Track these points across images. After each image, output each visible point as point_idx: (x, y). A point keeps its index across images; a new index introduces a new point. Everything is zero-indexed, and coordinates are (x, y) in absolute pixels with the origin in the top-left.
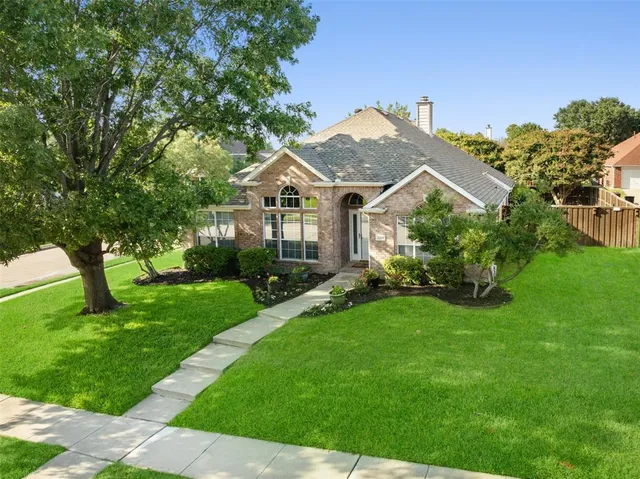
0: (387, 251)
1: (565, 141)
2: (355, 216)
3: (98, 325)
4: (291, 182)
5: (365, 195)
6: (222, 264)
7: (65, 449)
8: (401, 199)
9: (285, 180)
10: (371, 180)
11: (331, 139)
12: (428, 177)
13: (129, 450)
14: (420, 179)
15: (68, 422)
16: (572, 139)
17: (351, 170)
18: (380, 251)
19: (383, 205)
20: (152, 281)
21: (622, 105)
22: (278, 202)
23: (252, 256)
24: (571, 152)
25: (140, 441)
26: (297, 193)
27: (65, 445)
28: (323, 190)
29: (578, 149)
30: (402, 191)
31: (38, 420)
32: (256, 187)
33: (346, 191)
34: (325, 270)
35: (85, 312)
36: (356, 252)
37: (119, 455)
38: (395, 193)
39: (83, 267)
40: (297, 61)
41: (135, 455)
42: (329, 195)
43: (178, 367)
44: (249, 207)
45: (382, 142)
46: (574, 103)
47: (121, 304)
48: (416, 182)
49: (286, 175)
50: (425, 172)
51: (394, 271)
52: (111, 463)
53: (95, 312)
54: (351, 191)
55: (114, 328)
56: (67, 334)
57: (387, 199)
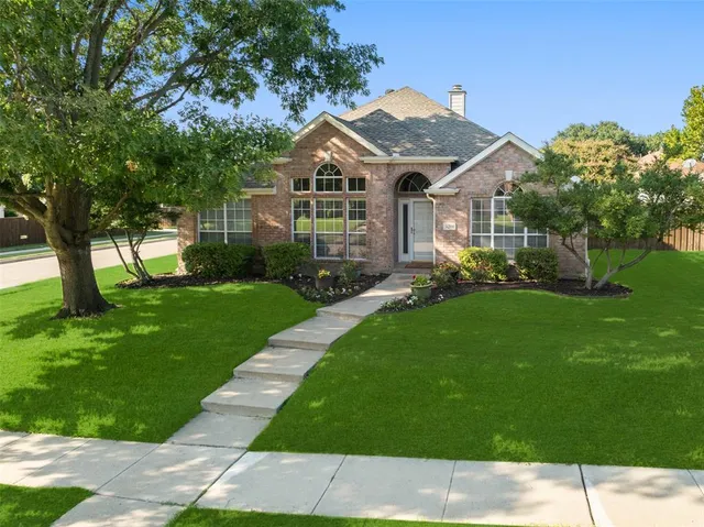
0: (459, 243)
1: (593, 151)
2: (406, 207)
3: (90, 331)
4: (333, 158)
5: (429, 174)
6: (240, 262)
7: (90, 494)
8: (477, 178)
9: (324, 155)
10: (437, 154)
11: (372, 114)
12: (511, 150)
13: (203, 488)
14: (502, 152)
15: (79, 456)
16: (599, 150)
17: (409, 146)
18: (450, 243)
19: (454, 185)
20: (143, 285)
21: (622, 129)
22: (313, 185)
23: (282, 252)
24: (601, 163)
25: (216, 473)
26: (338, 173)
27: (89, 487)
28: (374, 167)
29: (606, 160)
30: (479, 167)
31: (26, 456)
32: (284, 165)
33: (403, 170)
34: (375, 270)
35: (64, 314)
36: (406, 251)
37: (190, 496)
38: (470, 170)
39: (64, 249)
40: (343, 7)
41: (217, 494)
42: (383, 173)
43: (231, 376)
44: (274, 191)
45: (434, 121)
46: (573, 127)
47: (113, 306)
48: (497, 156)
49: (326, 149)
50: (509, 143)
51: (474, 264)
52: (183, 509)
53: (79, 315)
54: (411, 169)
55: (114, 334)
56: (41, 343)
57: (459, 177)
